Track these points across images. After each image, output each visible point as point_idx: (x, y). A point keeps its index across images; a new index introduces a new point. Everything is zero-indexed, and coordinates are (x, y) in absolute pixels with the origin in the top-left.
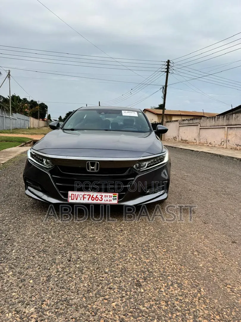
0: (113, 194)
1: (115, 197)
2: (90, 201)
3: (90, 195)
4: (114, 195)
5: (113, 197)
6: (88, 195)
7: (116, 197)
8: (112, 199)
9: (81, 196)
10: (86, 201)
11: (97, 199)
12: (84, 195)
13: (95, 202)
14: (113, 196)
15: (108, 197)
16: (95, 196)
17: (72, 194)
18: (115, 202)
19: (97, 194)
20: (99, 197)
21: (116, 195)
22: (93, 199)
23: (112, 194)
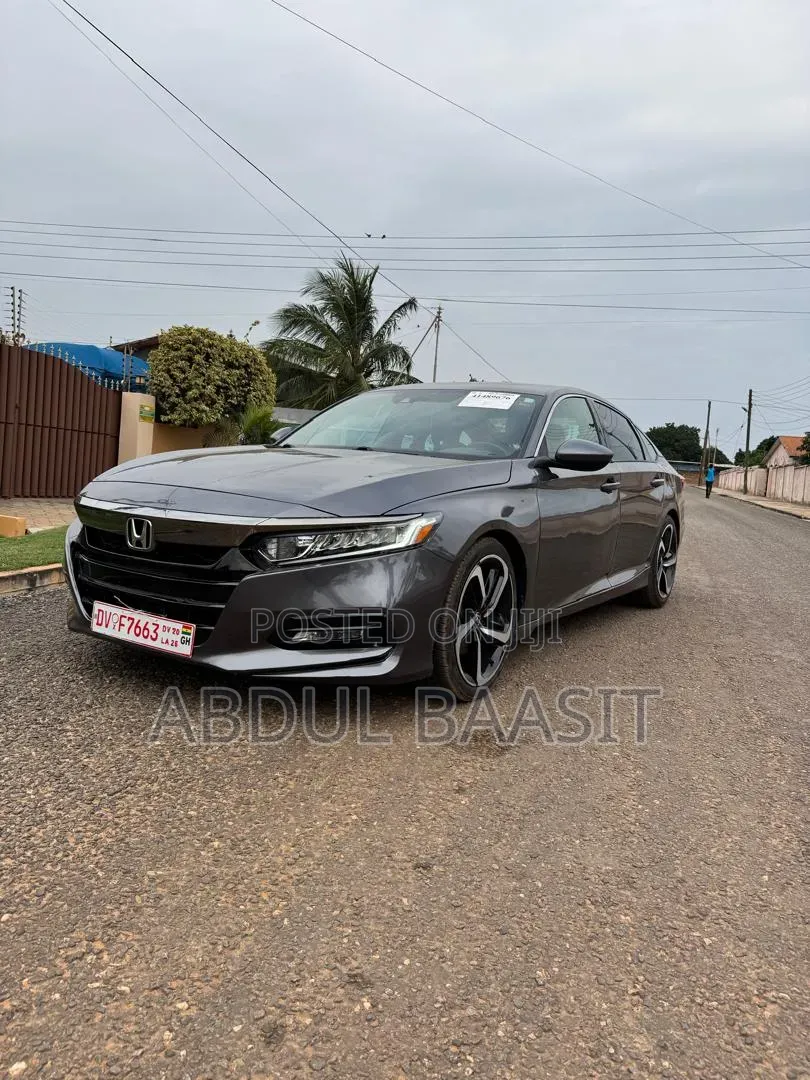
0: (181, 626)
1: (186, 636)
2: (131, 638)
3: (133, 619)
4: (185, 630)
5: (181, 635)
6: (129, 618)
7: (189, 634)
8: (178, 638)
9: (115, 618)
10: (123, 635)
11: (146, 633)
12: (122, 616)
13: (140, 640)
14: (183, 633)
15: (171, 631)
16: (142, 625)
17: (100, 610)
18: (186, 650)
19: (147, 620)
20: (152, 628)
21: (189, 631)
22: (138, 631)
23: (179, 626)
